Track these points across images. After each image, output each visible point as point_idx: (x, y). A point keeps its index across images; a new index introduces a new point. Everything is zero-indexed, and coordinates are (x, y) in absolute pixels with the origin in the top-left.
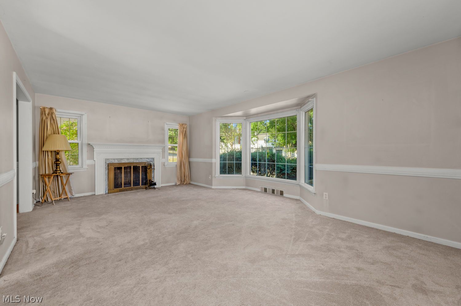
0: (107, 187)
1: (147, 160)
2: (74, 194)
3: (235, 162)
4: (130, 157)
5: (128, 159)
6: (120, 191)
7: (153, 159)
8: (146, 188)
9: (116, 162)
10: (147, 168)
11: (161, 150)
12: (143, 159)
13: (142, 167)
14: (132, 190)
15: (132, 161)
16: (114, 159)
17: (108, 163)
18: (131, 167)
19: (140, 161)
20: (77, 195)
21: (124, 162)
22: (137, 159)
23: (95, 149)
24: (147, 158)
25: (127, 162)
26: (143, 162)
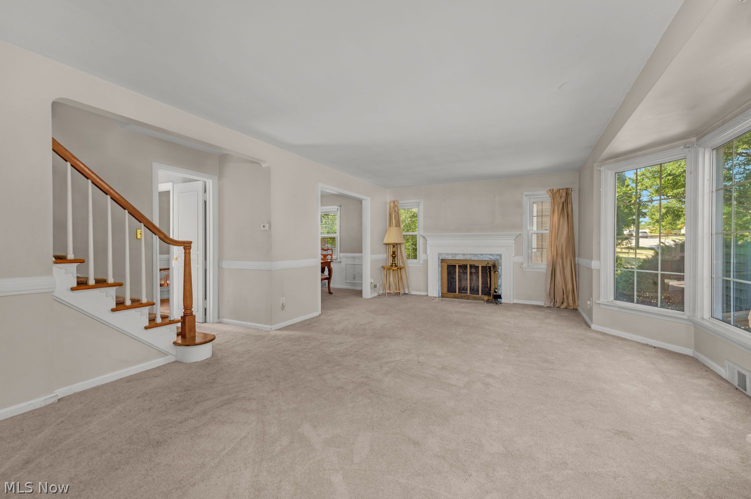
0: (440, 288)
1: (491, 257)
2: (411, 291)
3: (659, 272)
4: (466, 252)
5: (464, 255)
6: (454, 297)
7: (500, 256)
8: (488, 301)
9: (450, 257)
10: (490, 270)
11: (514, 241)
12: (484, 256)
13: (482, 267)
14: (468, 299)
15: (468, 257)
16: (448, 254)
17: (441, 258)
18: (467, 266)
19: (481, 258)
20: (413, 293)
21: (459, 258)
22: (476, 255)
23: (428, 242)
24: (491, 255)
25: (462, 259)
26: (484, 259)
